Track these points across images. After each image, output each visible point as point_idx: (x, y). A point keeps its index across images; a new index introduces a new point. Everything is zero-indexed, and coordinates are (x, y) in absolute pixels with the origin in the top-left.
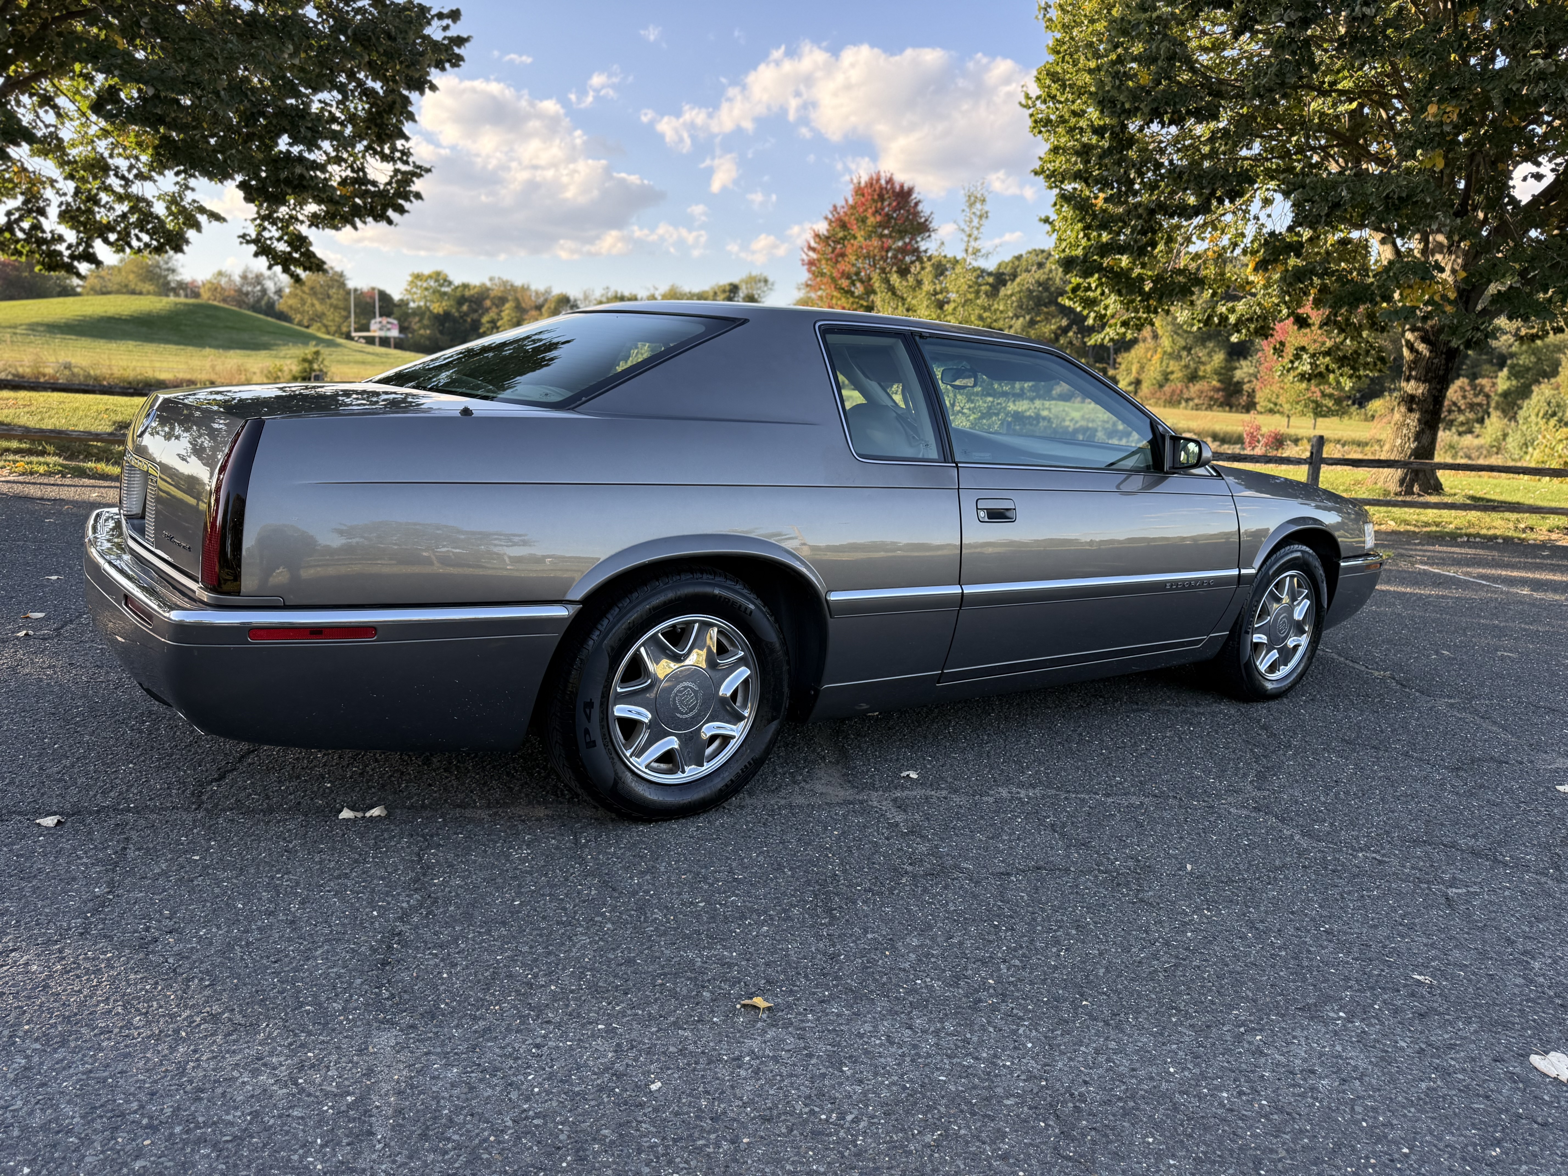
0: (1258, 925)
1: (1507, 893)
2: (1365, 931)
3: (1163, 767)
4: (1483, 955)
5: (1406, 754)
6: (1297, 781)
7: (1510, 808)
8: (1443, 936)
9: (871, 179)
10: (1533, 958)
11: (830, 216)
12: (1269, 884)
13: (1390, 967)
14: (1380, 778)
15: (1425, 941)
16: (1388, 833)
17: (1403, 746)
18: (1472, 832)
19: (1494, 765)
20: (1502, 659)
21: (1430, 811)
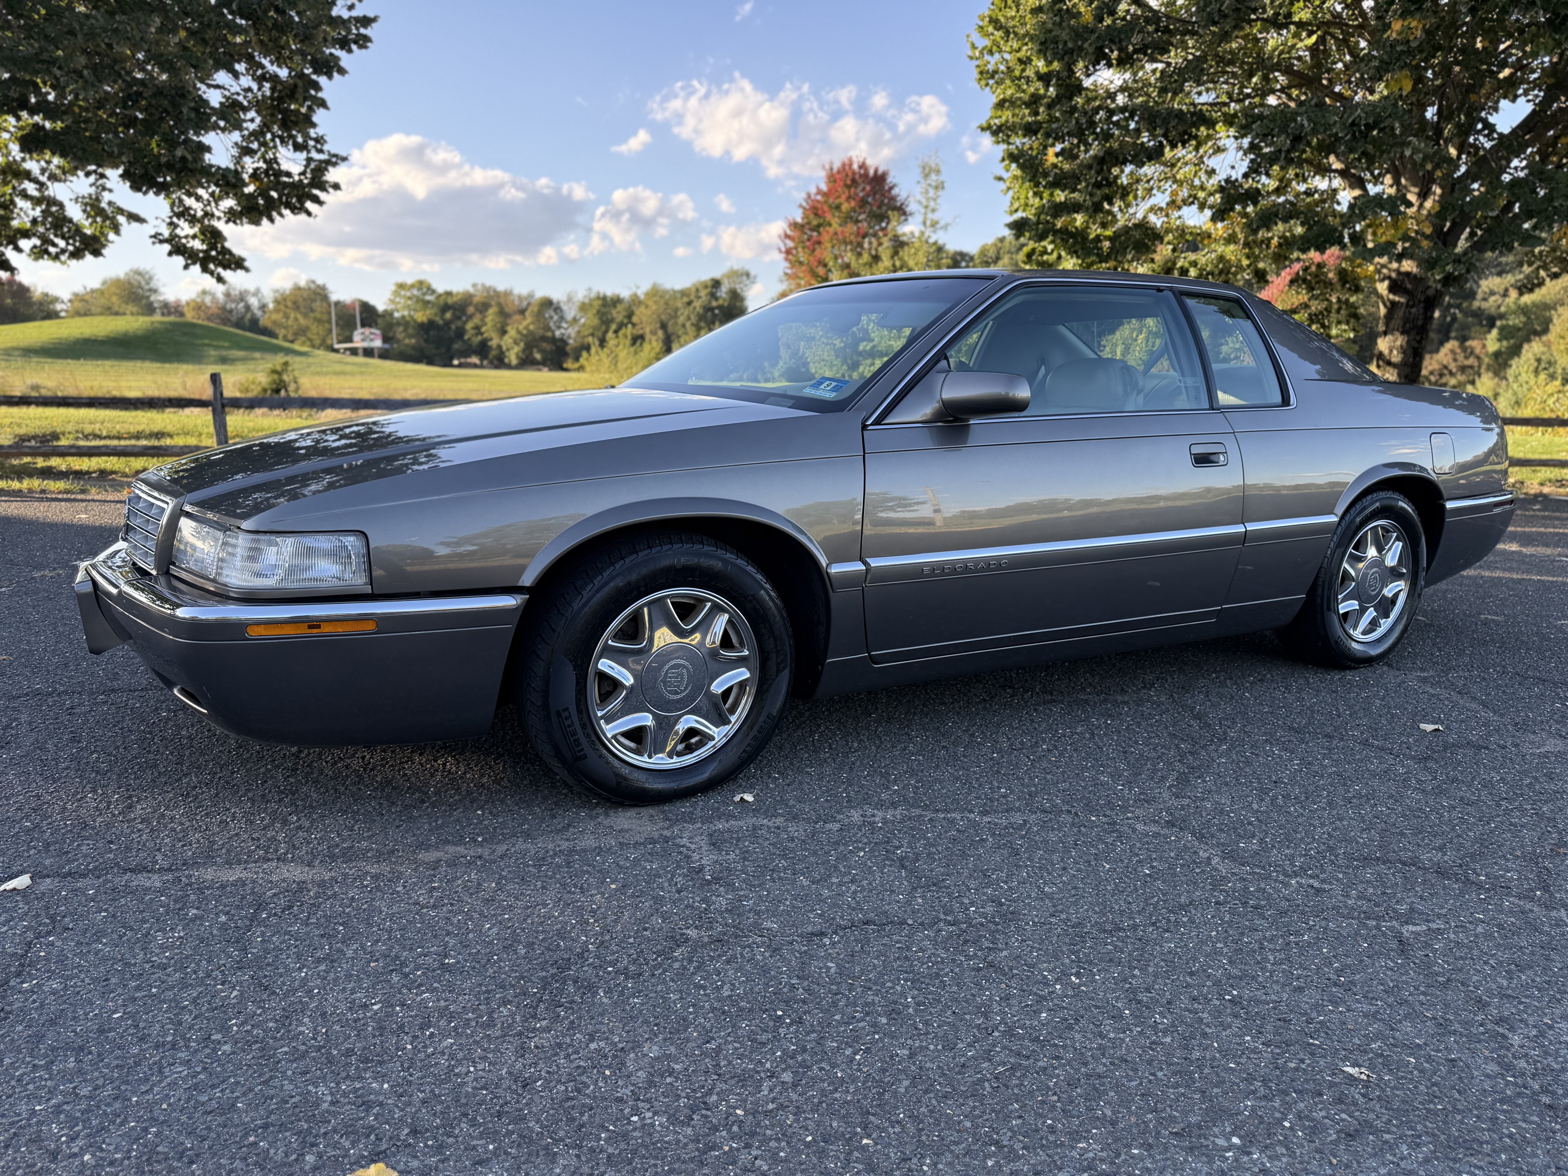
0: (1140, 996)
1: (1480, 929)
2: (1285, 996)
3: (1063, 772)
4: (1443, 1027)
5: (1365, 743)
6: (1227, 784)
7: (1489, 807)
8: (1391, 1000)
9: (844, 165)
10: (1512, 1029)
11: (804, 204)
12: (1167, 931)
13: (1312, 1054)
14: (1330, 775)
15: (1366, 1008)
16: (1331, 849)
17: (1362, 733)
18: (1438, 842)
19: (1470, 752)
20: (1486, 623)
21: (1388, 815)
